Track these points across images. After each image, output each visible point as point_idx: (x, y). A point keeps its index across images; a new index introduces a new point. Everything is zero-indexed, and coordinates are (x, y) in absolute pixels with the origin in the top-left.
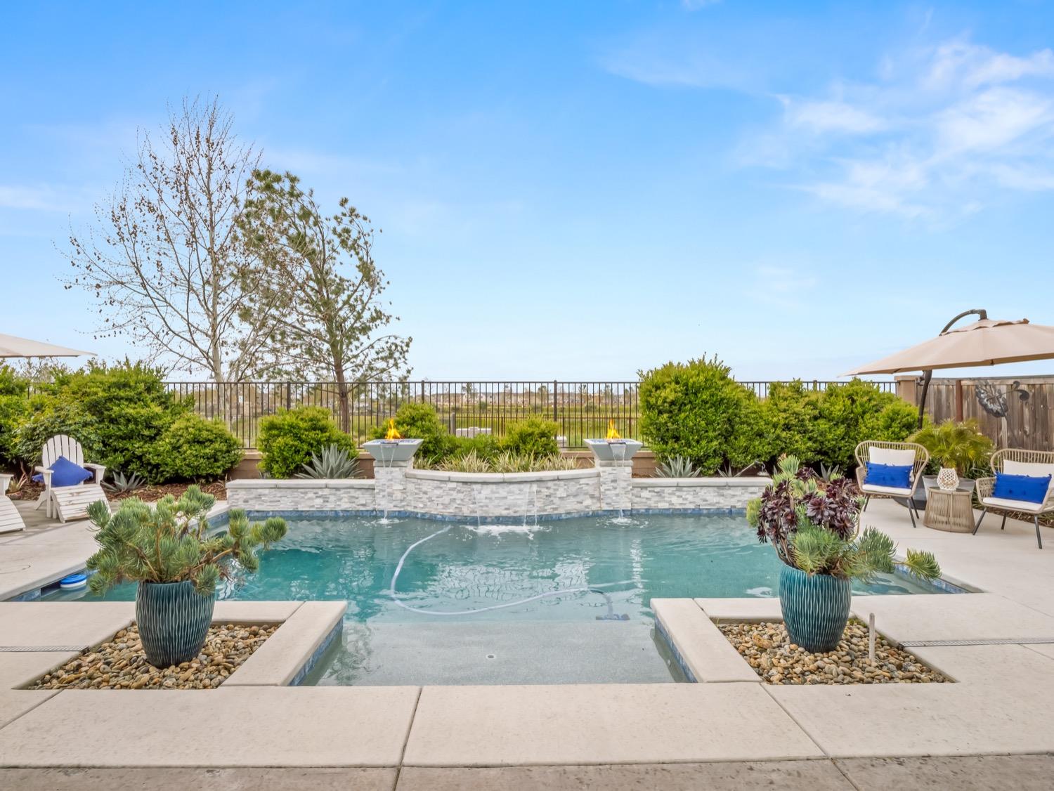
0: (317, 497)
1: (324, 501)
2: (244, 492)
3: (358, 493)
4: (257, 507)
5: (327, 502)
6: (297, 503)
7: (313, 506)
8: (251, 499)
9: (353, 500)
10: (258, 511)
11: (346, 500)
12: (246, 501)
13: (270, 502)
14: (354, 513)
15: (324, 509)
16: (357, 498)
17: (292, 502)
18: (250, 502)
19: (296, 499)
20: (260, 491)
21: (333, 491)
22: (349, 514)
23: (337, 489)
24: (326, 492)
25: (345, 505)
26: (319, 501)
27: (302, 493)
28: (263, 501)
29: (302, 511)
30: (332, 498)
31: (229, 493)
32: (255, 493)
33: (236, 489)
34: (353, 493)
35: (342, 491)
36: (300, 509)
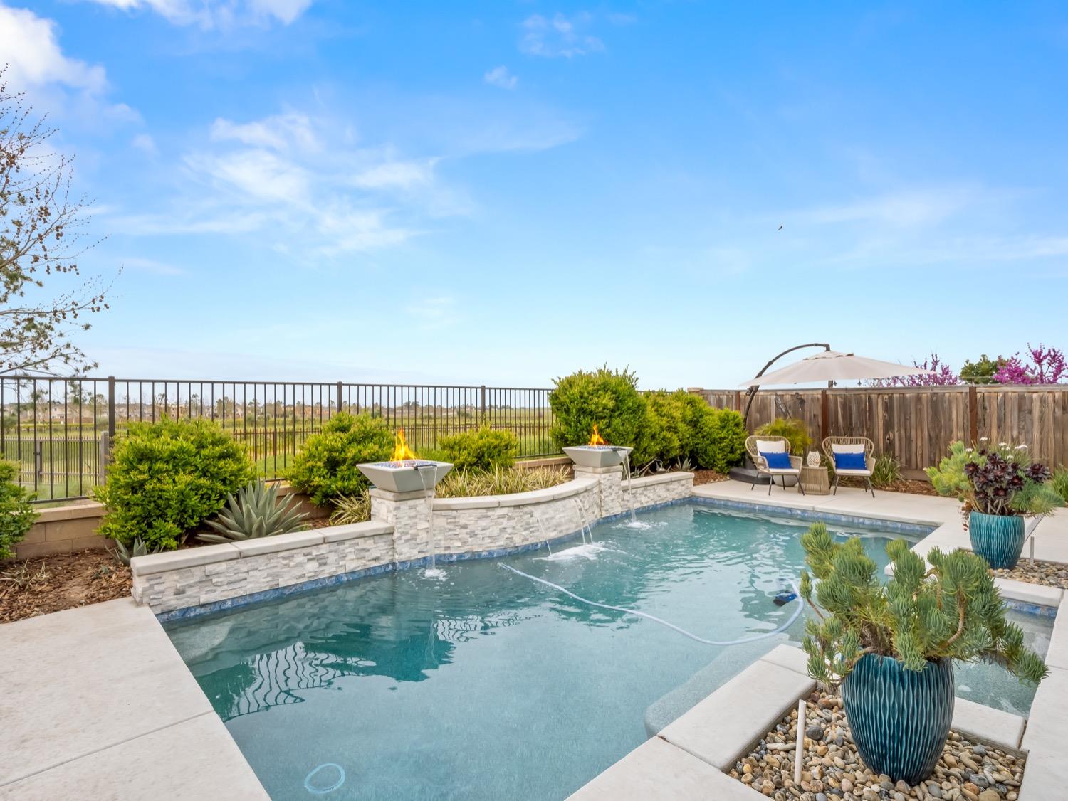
0: (309, 560)
1: (320, 565)
2: (176, 577)
3: (369, 544)
4: (204, 598)
5: (325, 564)
6: (277, 575)
7: (303, 576)
8: (190, 586)
9: (363, 554)
10: (203, 606)
11: (353, 557)
12: (180, 592)
13: (230, 583)
14: (363, 574)
15: (320, 577)
16: (368, 550)
17: (269, 575)
18: (189, 592)
19: (275, 570)
20: (208, 568)
21: (334, 547)
22: (356, 576)
23: (340, 542)
24: (324, 549)
25: (352, 564)
26: (312, 567)
27: (284, 558)
28: (215, 585)
29: (285, 588)
30: (332, 558)
31: (139, 585)
32: (198, 574)
33: (155, 574)
34: (362, 544)
35: (347, 544)
36: (282, 584)
